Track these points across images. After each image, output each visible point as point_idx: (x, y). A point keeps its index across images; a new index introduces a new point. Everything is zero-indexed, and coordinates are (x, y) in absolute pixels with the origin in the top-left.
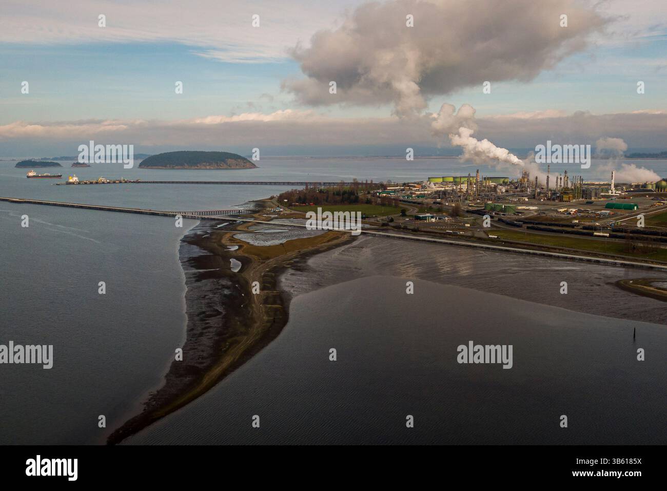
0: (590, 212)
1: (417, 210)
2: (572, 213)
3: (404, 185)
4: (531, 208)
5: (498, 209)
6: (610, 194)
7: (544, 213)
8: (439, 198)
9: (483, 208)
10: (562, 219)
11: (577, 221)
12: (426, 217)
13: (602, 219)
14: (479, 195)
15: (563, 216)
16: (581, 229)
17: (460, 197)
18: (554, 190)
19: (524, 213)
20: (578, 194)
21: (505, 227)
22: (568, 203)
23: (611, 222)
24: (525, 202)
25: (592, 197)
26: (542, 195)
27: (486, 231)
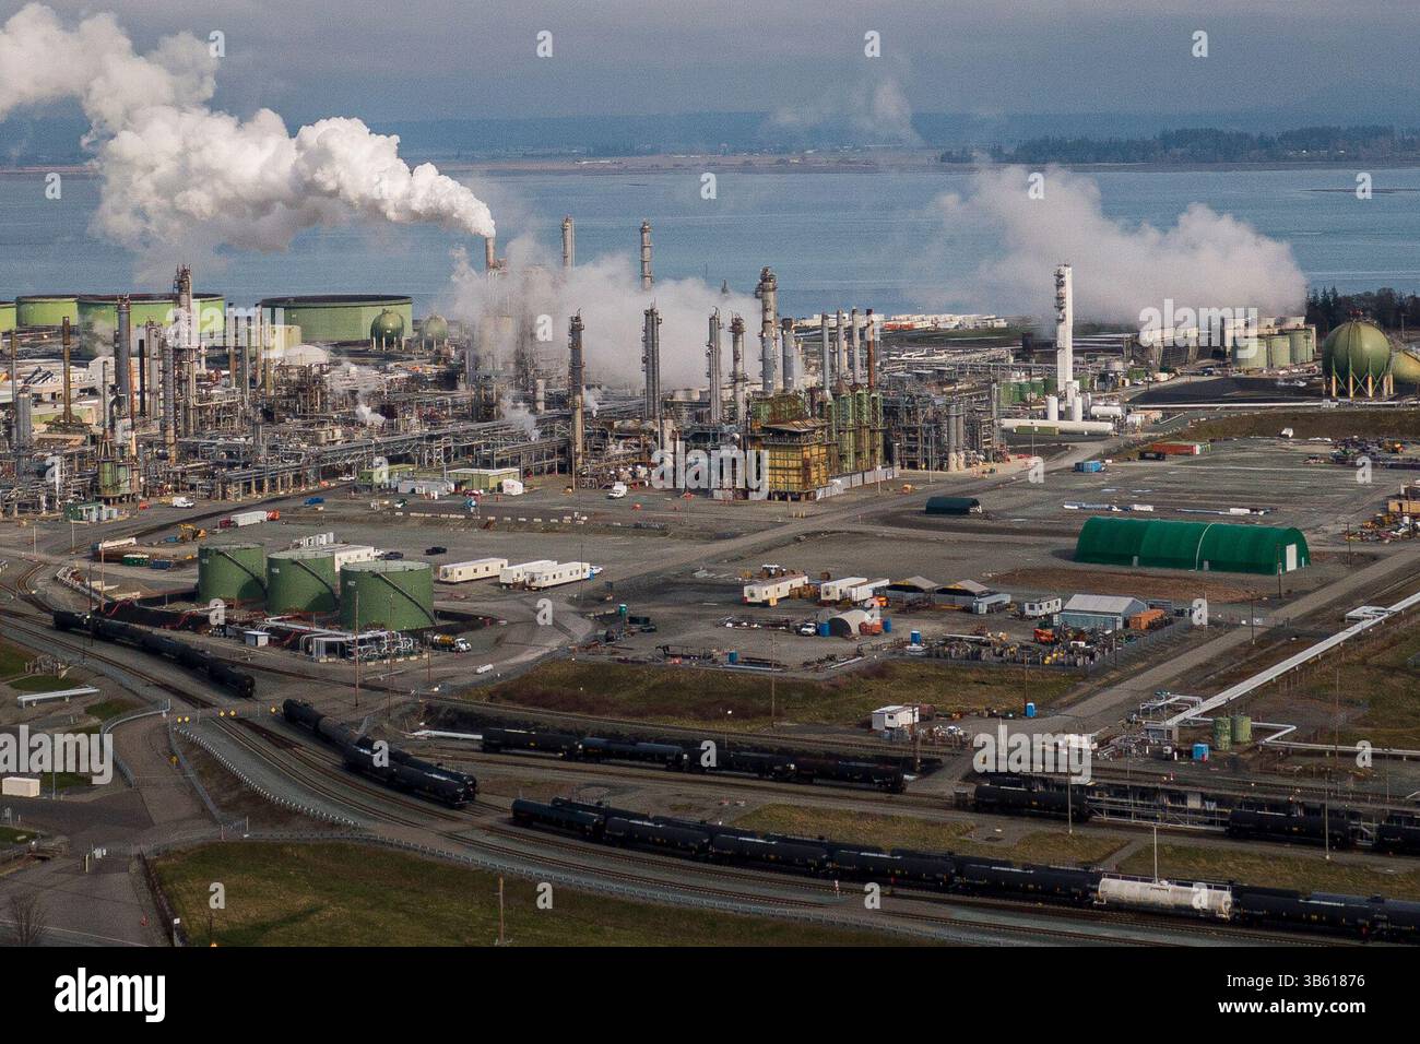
0: (983, 609)
2: (854, 619)
4: (549, 571)
5: (303, 591)
6: (1053, 421)
7: (646, 625)
9: (189, 578)
10: (795, 694)
11: (905, 717)
13: (1086, 675)
14: (190, 452)
15: (793, 653)
16: (960, 804)
18: (693, 405)
19: (493, 621)
20: (858, 439)
21: (337, 815)
22: (803, 508)
23: (1175, 710)
24: (500, 512)
25: (953, 455)
26: (616, 449)
27: (167, 854)
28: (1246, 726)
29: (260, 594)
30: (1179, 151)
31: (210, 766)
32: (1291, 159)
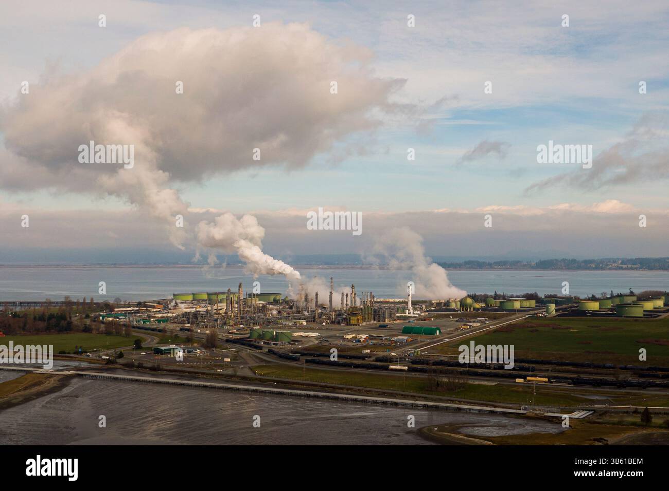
0: (384, 339)
1: (156, 340)
2: (362, 340)
3: (139, 304)
4: (311, 334)
5: (268, 336)
6: (407, 314)
7: (327, 341)
8: (188, 323)
9: (248, 336)
10: (350, 349)
11: (368, 351)
12: (170, 349)
13: (398, 347)
14: (242, 318)
15: (350, 344)
16: (373, 361)
17: (216, 320)
18: (338, 310)
19: (301, 341)
20: (368, 316)
21: (278, 362)
22: (357, 327)
23: (410, 351)
24: (302, 327)
25: (386, 319)
26: (324, 317)
27: (252, 367)
28: (420, 352)
29: (261, 337)
30: (468, 266)
31: (257, 357)
32: (496, 268)
